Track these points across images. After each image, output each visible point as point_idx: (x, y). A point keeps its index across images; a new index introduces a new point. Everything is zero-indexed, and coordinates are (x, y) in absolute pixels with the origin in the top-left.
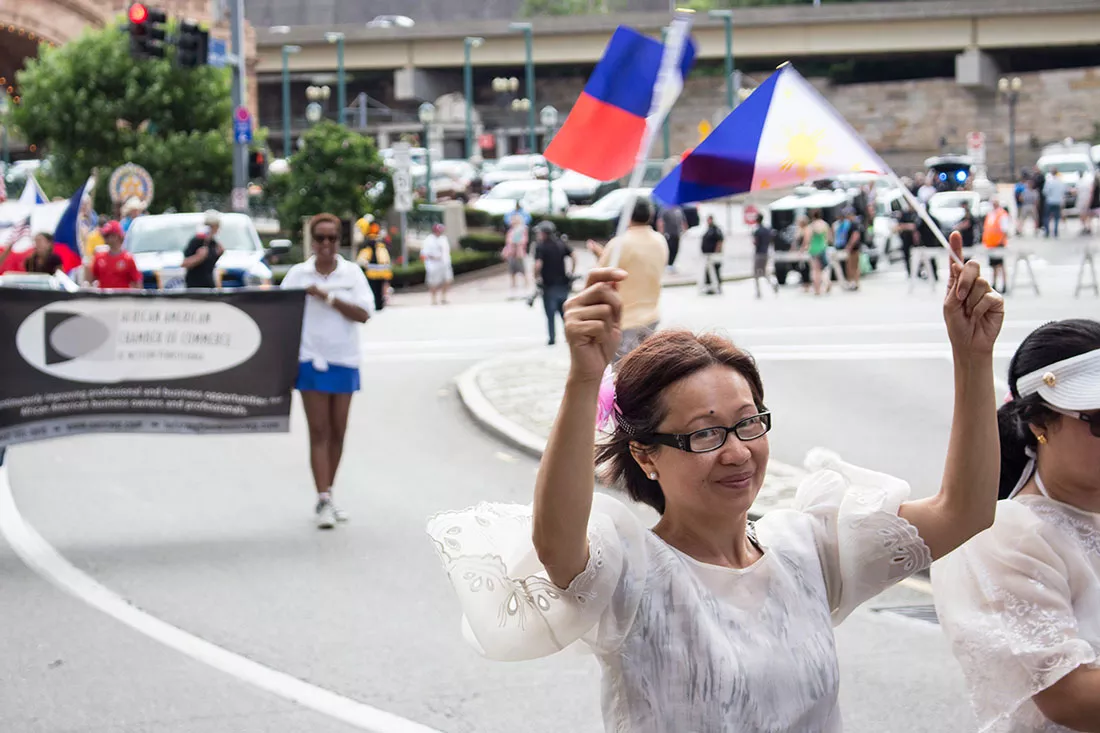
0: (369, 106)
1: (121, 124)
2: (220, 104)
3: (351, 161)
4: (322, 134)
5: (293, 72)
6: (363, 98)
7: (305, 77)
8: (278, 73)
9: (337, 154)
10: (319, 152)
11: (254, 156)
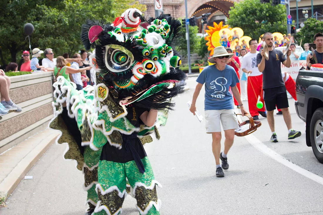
0: (318, 15)
1: (257, 22)
2: (282, 15)
3: (318, 28)
4: (309, 21)
5: (299, 7)
6: (316, 13)
7: (301, 9)
8: (295, 8)
9: (314, 26)
10: (309, 27)
11: (292, 28)
